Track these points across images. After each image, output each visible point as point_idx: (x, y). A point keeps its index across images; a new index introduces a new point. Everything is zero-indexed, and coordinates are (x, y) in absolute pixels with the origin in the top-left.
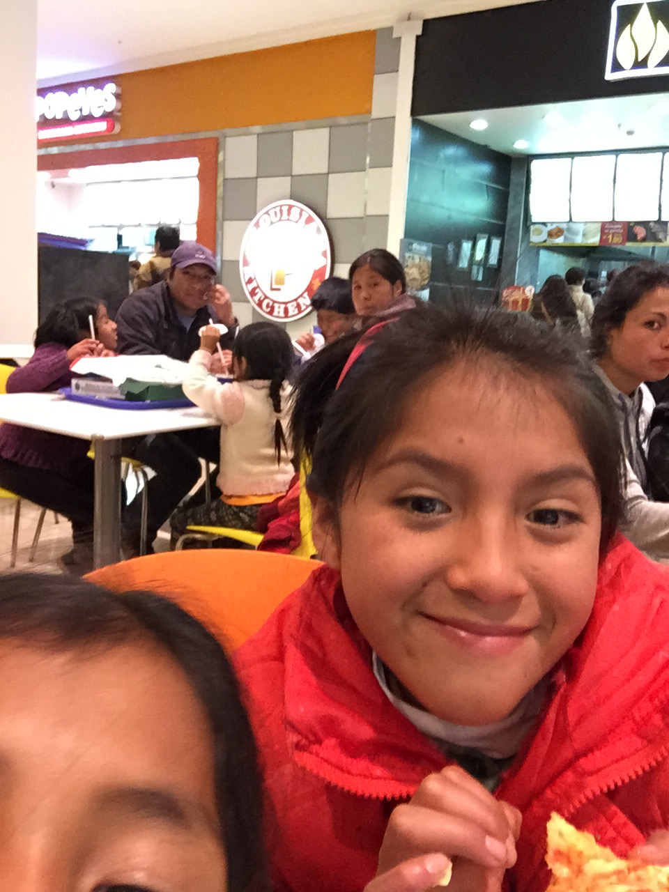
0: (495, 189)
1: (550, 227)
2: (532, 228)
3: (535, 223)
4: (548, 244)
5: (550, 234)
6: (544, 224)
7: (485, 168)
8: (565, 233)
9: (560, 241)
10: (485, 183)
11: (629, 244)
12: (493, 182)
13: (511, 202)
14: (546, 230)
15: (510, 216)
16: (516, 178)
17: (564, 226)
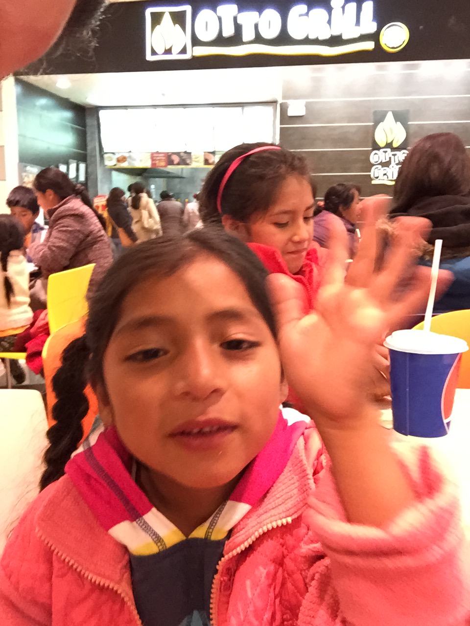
0: (77, 129)
1: (117, 156)
2: (106, 156)
3: (106, 153)
4: (117, 167)
5: (119, 161)
6: (113, 153)
7: (68, 115)
8: (128, 159)
9: (125, 165)
10: (70, 124)
11: (170, 167)
12: (75, 125)
13: (88, 139)
14: (115, 157)
15: (89, 148)
16: (90, 121)
17: (127, 155)
